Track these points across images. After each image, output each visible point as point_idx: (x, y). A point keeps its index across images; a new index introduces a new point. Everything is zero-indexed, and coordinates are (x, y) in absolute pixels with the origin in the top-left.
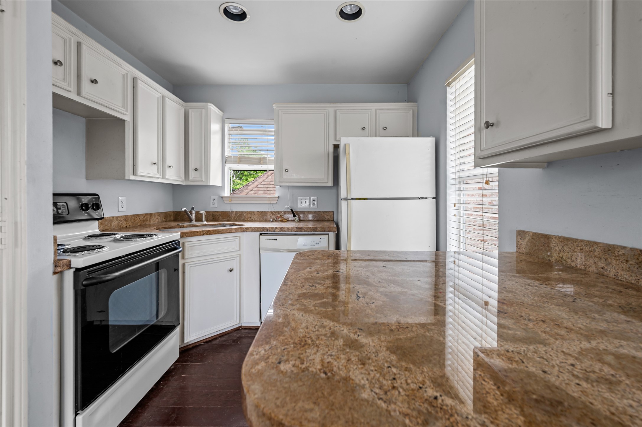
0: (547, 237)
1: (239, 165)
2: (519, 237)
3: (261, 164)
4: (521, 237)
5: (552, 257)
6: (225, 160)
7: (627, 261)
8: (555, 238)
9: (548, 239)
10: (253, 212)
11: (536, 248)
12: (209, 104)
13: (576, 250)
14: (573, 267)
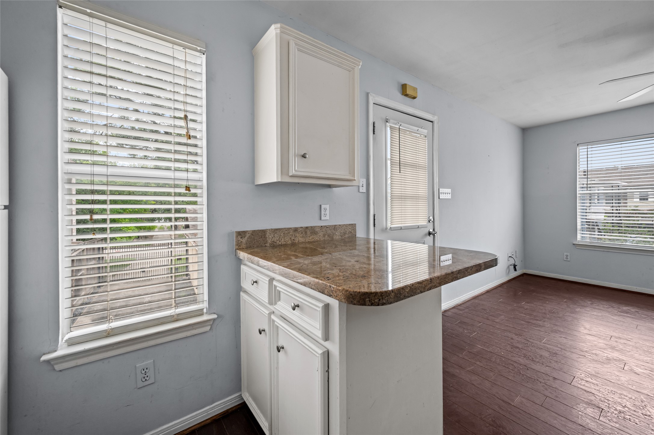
0: (264, 232)
2: (239, 237)
4: (242, 236)
5: (267, 243)
8: (269, 231)
9: (265, 232)
11: (255, 241)
13: (281, 234)
14: (280, 245)
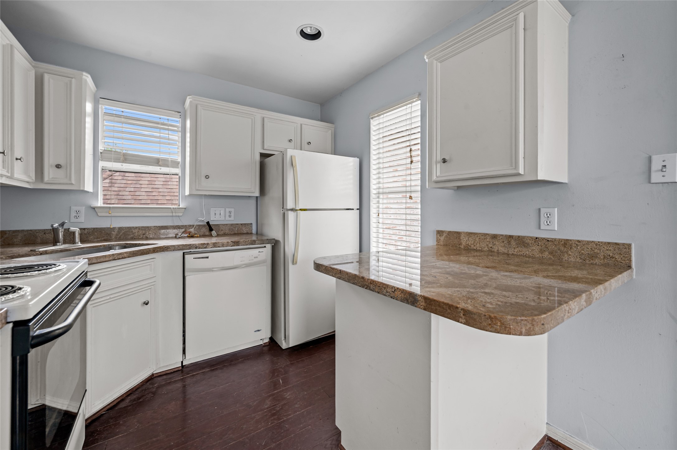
0: (459, 233)
1: (124, 164)
2: (438, 235)
3: (160, 166)
4: (440, 234)
5: (461, 245)
6: (97, 156)
7: (503, 242)
8: (463, 233)
9: (459, 234)
10: (148, 227)
11: (451, 241)
12: (84, 73)
13: (476, 239)
14: (475, 249)
